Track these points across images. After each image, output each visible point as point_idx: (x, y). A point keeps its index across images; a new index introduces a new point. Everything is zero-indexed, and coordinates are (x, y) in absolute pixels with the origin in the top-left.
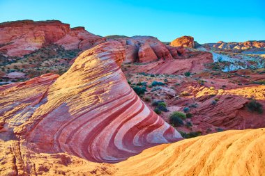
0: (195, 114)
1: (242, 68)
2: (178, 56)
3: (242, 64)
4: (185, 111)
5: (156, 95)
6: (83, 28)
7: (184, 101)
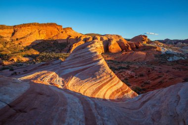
0: (148, 88)
1: (183, 59)
2: (136, 49)
3: (183, 56)
4: (142, 86)
5: (122, 75)
6: (71, 28)
7: (141, 80)
